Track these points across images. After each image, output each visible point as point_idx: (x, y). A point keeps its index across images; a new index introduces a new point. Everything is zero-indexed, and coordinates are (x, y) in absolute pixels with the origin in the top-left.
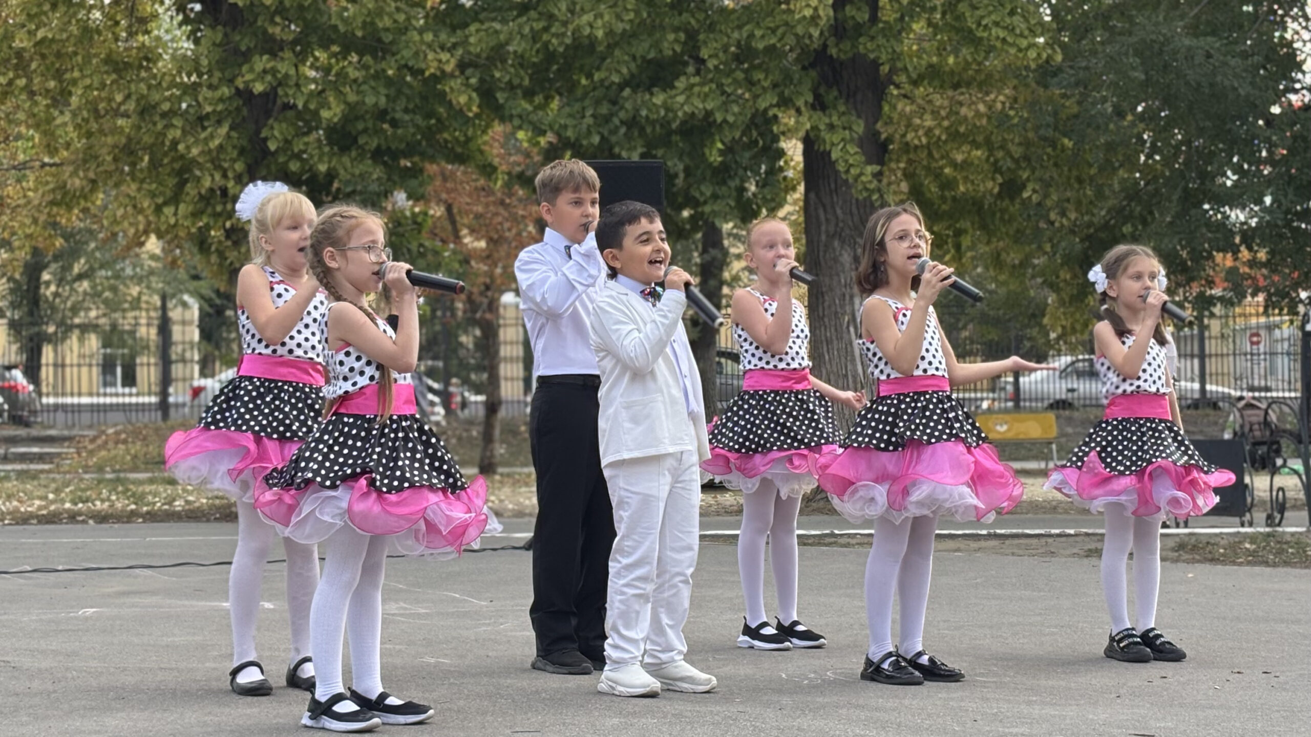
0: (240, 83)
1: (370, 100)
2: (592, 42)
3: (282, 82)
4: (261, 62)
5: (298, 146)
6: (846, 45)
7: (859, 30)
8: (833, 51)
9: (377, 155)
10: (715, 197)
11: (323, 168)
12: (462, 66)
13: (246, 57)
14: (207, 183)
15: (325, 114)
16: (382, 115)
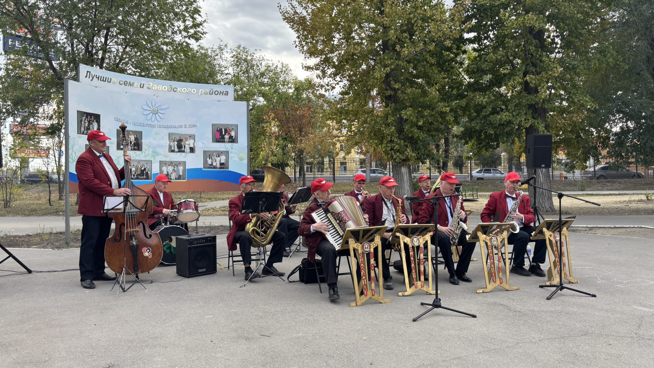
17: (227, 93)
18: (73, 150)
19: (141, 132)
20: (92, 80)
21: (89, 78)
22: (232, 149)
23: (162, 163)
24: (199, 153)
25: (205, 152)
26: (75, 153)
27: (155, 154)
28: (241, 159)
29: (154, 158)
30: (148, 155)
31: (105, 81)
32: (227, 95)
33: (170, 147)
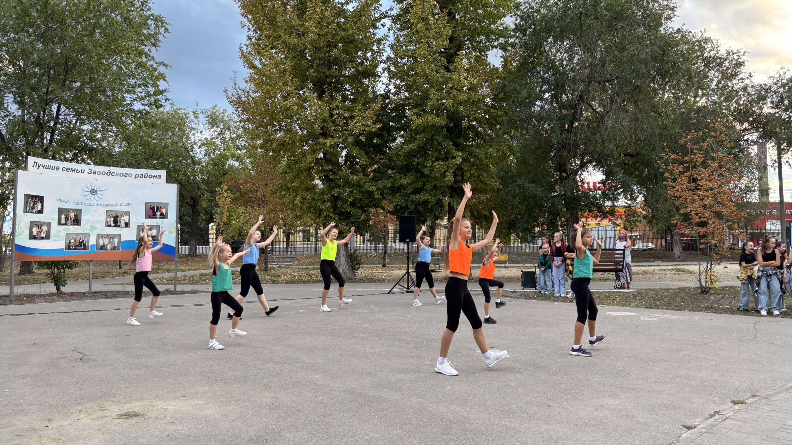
0: (332, 193)
1: (358, 197)
2: (404, 185)
3: (340, 194)
4: (336, 190)
5: (344, 206)
6: (457, 185)
7: (459, 181)
8: (454, 186)
9: (360, 207)
10: (429, 216)
11: (349, 211)
12: (377, 189)
13: (333, 188)
14: (325, 214)
15: (349, 200)
16: (361, 199)
18: (19, 226)
19: (81, 210)
20: (38, 169)
21: (36, 167)
22: (163, 223)
23: (99, 236)
25: (138, 226)
27: (93, 228)
28: (171, 232)
29: (92, 232)
31: (50, 169)
32: (160, 178)
33: (107, 222)
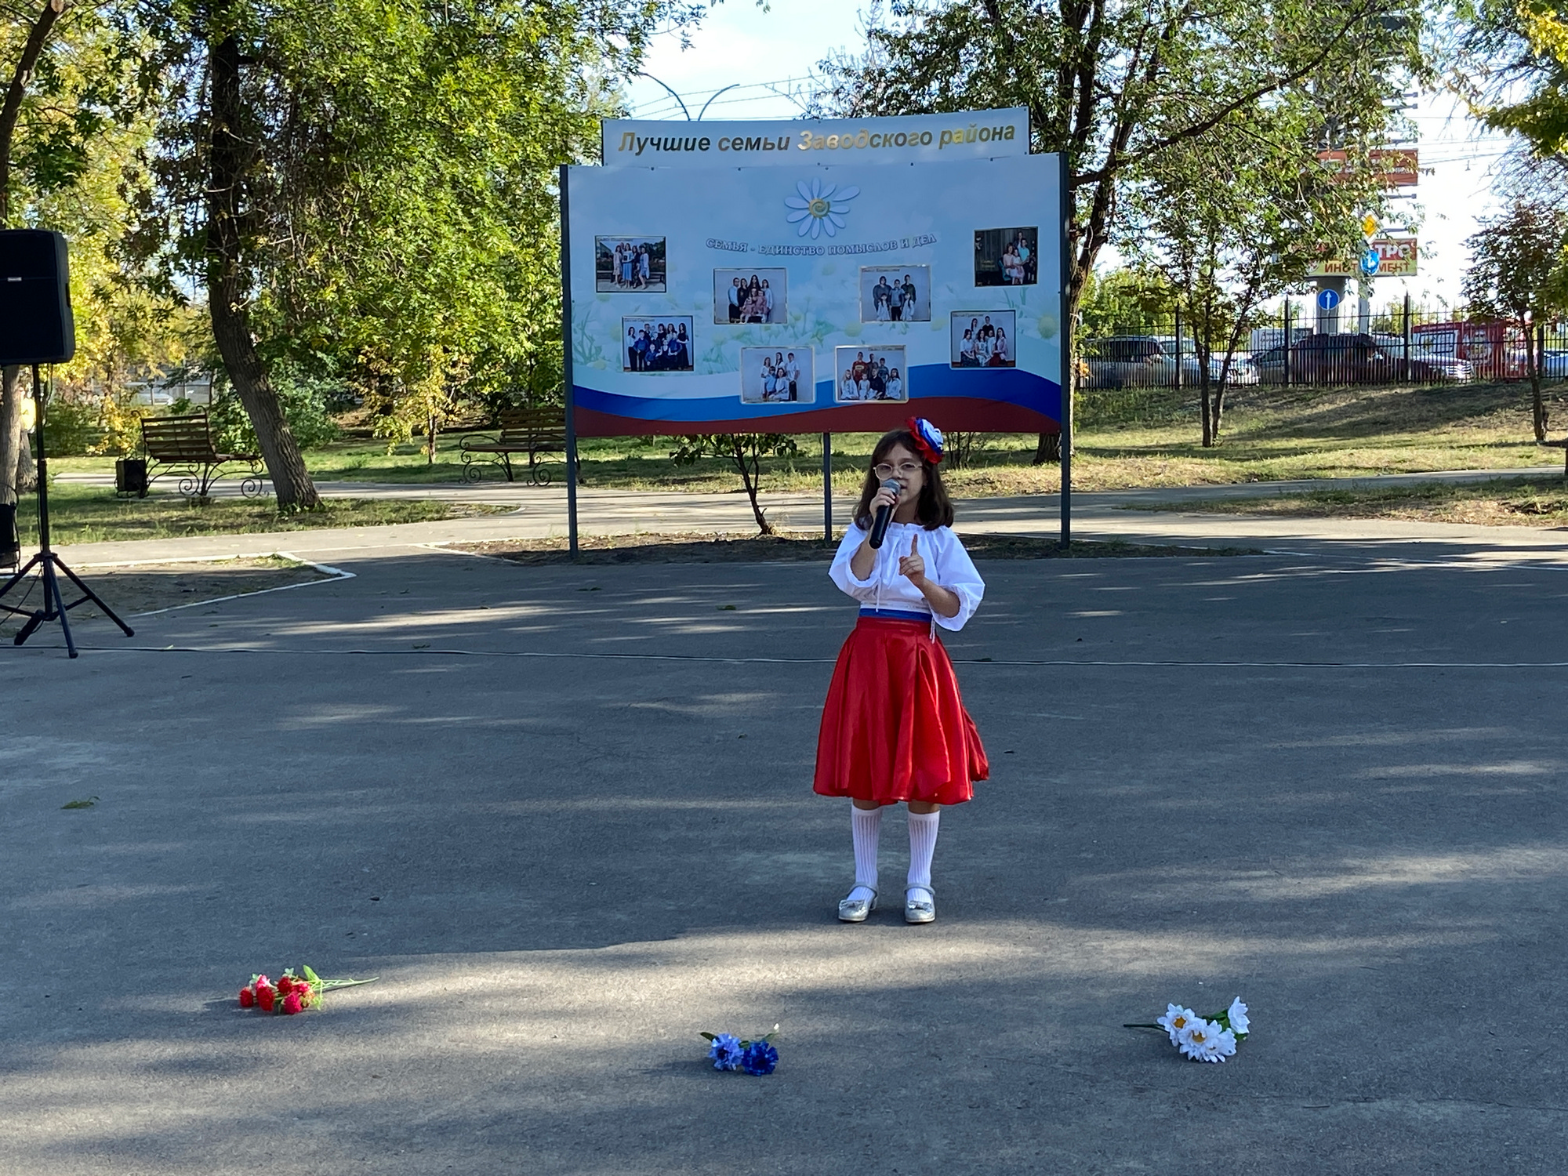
17: (1010, 135)
18: (583, 334)
20: (637, 154)
21: (631, 149)
22: (1024, 304)
24: (941, 317)
25: (954, 315)
26: (592, 340)
27: (823, 328)
28: (1047, 334)
29: (821, 341)
30: (804, 333)
31: (679, 148)
32: (1012, 137)
